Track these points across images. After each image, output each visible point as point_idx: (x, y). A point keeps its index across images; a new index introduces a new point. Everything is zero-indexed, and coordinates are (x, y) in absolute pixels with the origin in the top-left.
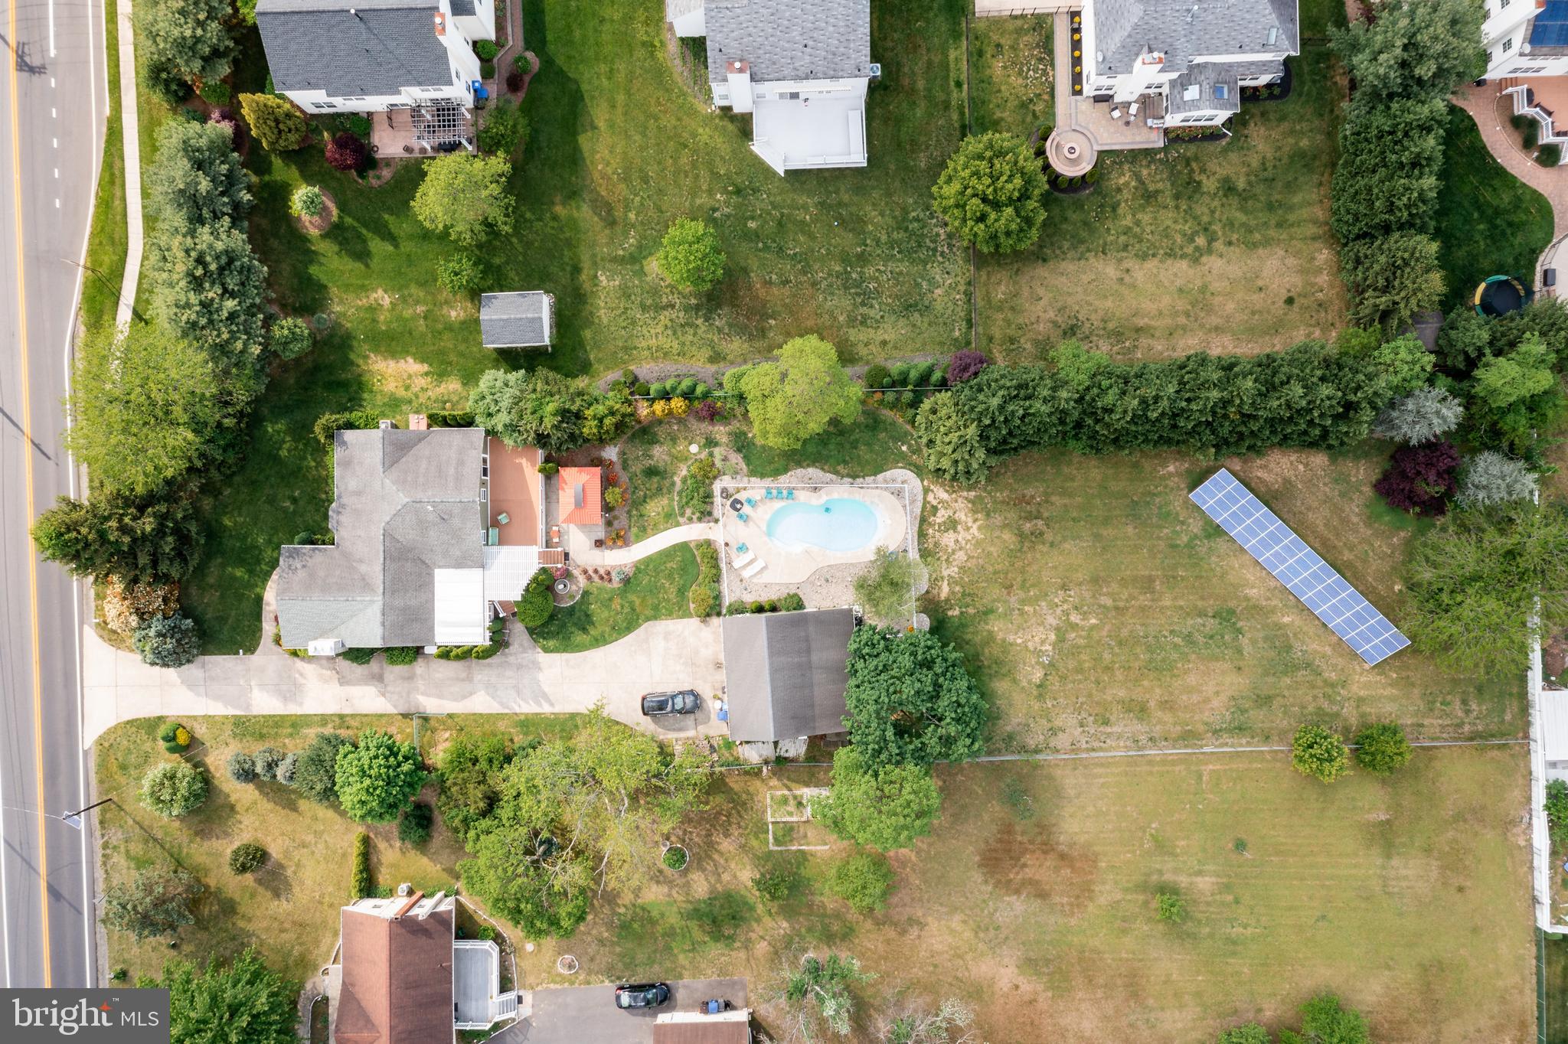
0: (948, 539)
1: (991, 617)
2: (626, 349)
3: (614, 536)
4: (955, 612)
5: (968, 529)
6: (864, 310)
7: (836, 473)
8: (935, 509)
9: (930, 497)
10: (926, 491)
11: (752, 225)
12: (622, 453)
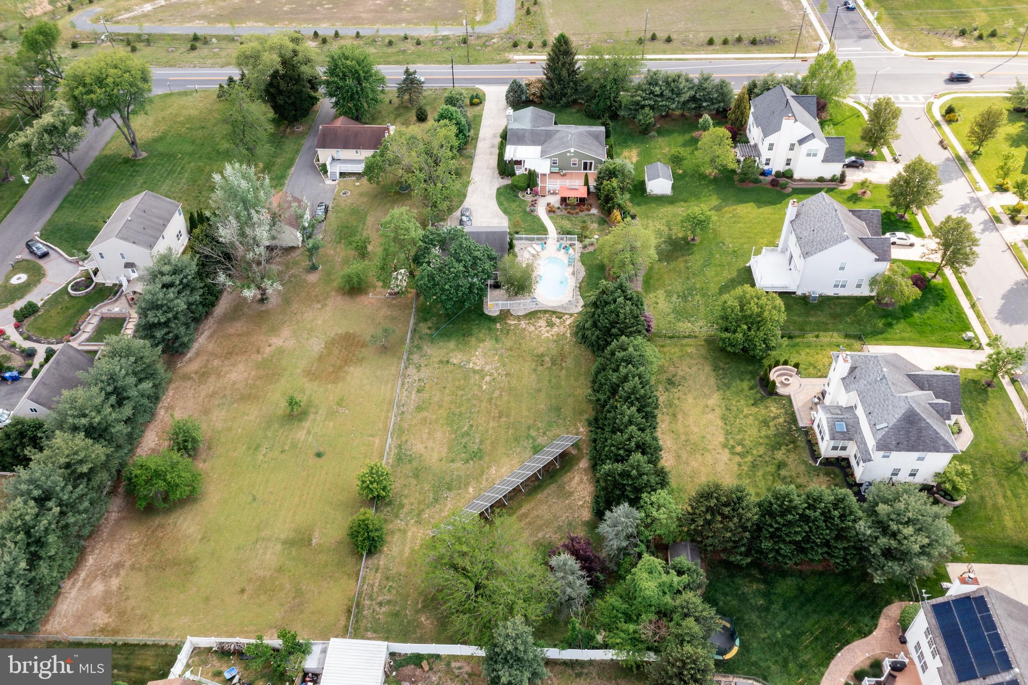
0: (542, 323)
1: (494, 341)
2: (647, 217)
3: (551, 211)
4: (498, 326)
5: (547, 332)
6: (675, 296)
7: (582, 281)
8: (561, 318)
9: (567, 316)
10: (571, 315)
11: (717, 256)
12: (594, 215)
